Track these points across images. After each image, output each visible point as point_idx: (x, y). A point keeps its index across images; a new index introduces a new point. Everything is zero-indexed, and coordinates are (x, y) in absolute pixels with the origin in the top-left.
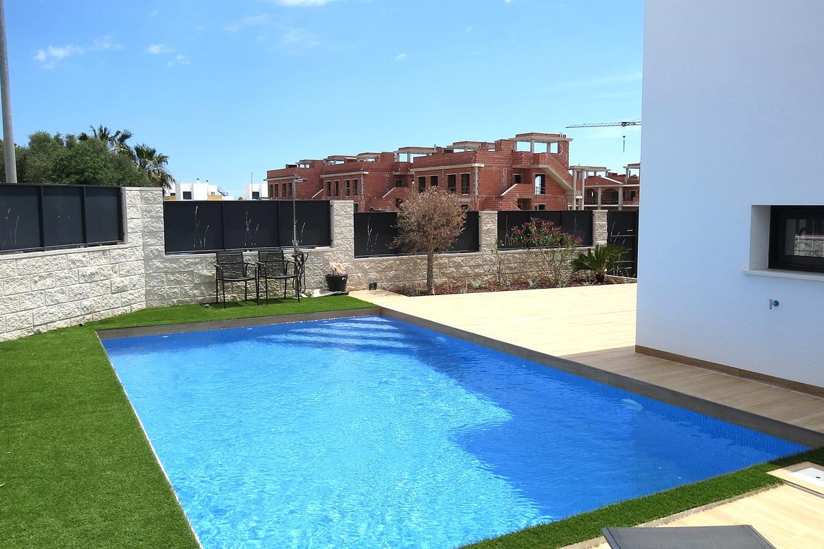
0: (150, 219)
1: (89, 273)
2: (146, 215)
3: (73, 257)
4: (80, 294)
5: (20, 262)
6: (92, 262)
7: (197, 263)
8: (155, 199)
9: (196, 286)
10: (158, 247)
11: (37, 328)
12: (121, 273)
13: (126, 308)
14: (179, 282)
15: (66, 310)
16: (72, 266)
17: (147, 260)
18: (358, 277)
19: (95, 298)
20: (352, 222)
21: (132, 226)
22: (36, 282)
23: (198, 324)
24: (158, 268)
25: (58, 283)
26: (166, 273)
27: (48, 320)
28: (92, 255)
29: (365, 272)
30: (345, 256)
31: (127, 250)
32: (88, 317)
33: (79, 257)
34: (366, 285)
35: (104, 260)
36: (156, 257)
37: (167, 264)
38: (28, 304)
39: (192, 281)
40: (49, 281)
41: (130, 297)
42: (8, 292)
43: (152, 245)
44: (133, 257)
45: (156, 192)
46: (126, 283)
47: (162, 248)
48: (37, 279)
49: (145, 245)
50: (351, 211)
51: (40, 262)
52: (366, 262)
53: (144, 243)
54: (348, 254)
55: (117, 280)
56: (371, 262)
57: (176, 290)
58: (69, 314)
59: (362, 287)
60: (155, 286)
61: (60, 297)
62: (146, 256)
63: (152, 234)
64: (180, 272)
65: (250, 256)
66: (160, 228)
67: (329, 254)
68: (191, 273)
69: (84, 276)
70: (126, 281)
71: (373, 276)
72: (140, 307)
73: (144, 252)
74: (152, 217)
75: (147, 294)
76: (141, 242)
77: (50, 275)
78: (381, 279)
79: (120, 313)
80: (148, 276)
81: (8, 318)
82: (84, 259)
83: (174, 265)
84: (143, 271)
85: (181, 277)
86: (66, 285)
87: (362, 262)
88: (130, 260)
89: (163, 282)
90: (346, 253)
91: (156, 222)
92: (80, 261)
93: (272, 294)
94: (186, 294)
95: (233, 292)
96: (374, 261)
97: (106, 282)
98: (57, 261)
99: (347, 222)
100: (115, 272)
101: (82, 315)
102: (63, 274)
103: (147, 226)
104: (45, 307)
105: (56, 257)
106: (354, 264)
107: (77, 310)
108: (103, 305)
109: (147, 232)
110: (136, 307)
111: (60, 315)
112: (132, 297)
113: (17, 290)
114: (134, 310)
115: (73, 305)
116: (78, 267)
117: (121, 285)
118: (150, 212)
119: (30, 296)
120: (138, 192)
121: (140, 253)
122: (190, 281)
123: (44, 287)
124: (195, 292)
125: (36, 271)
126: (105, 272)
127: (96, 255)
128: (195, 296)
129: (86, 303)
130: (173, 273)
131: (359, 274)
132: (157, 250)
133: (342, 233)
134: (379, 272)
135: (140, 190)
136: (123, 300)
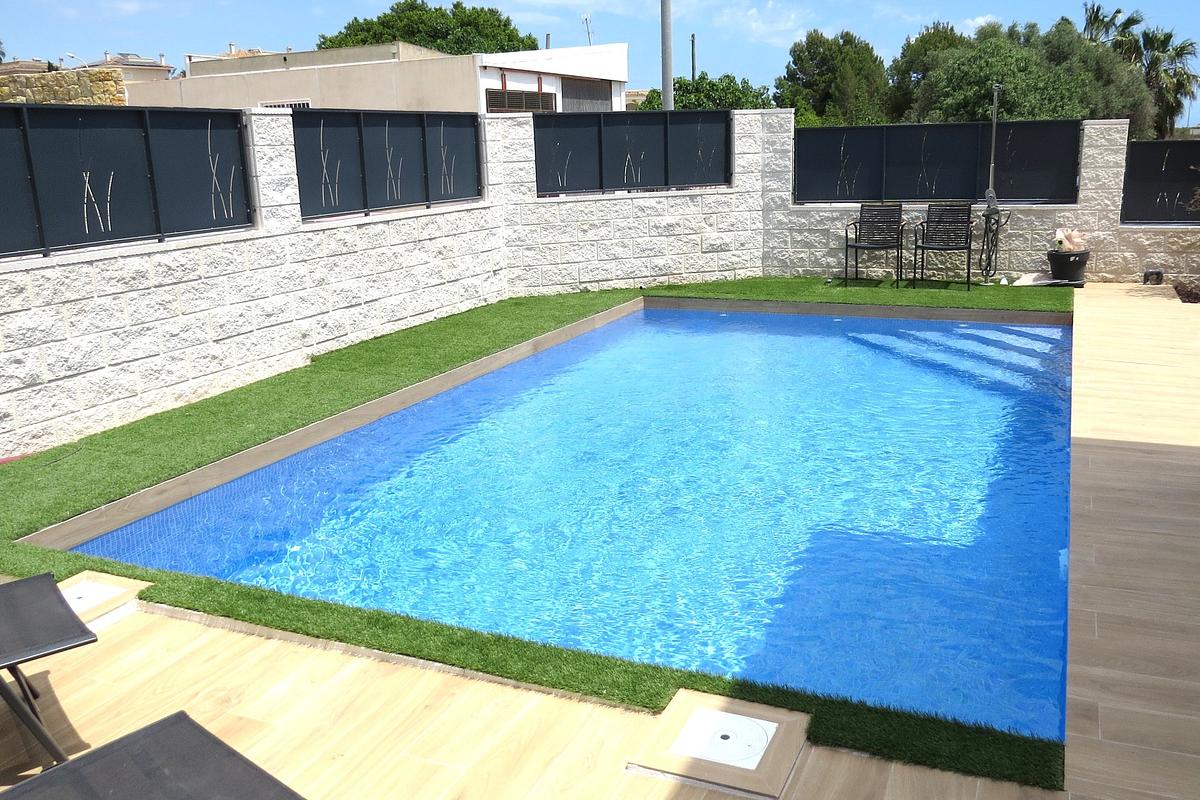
0: (772, 154)
1: (664, 223)
2: (767, 148)
3: (641, 202)
4: (651, 250)
5: (563, 207)
6: (672, 210)
7: (834, 219)
8: (781, 126)
9: (831, 253)
10: (782, 194)
11: (584, 285)
12: (720, 226)
13: (726, 273)
14: (808, 245)
15: (627, 267)
16: (639, 214)
17: (766, 210)
18: (1125, 258)
19: (674, 257)
20: (1121, 158)
21: (743, 164)
22: (585, 231)
23: (765, 304)
24: (780, 222)
25: (618, 234)
26: (791, 230)
27: (599, 277)
28: (672, 201)
29: (1141, 251)
30: (1100, 219)
31: (731, 196)
32: (661, 279)
33: (652, 202)
34: (1139, 275)
35: (693, 208)
36: (778, 207)
37: (793, 218)
38: (573, 256)
39: (826, 245)
40: (603, 231)
41: (734, 259)
42: (546, 241)
43: (774, 190)
44: (744, 206)
45: (783, 115)
46: (727, 240)
47: (788, 195)
48: (585, 227)
49: (765, 190)
50: (1122, 139)
51: (593, 207)
52: (1144, 233)
53: (763, 188)
54: (1106, 217)
55: (712, 236)
56: (1156, 233)
57: (803, 255)
58: (631, 273)
59: (1130, 277)
60: (775, 247)
61: (619, 251)
62: (766, 204)
63: (775, 174)
64: (809, 230)
65: (914, 212)
66: (786, 166)
67: (1067, 214)
68: (826, 232)
69: (657, 228)
70: (727, 238)
71: (1158, 258)
72: (749, 274)
73: (763, 200)
74: (776, 151)
75: (765, 257)
76: (758, 185)
77: (606, 223)
78: (1177, 266)
79: (714, 279)
80: (767, 232)
81: (544, 270)
82: (658, 206)
83: (803, 221)
84: (761, 226)
85: (812, 238)
86: (629, 236)
87: (1136, 233)
88: (737, 209)
89: (786, 242)
90: (1104, 213)
91: (781, 158)
92: (653, 208)
93: (951, 274)
94: (817, 262)
95: (887, 265)
96: (1164, 233)
97: (693, 237)
98: (618, 207)
99: (1111, 158)
100: (711, 225)
101: (651, 276)
102: (626, 223)
103: (768, 164)
104: (597, 262)
105: (615, 202)
106: (1119, 233)
107: (644, 269)
108: (687, 266)
109: (770, 173)
110: (742, 274)
111: (619, 272)
112: (737, 259)
113: (558, 238)
114: (738, 277)
115: (638, 262)
116: (648, 215)
117: (719, 242)
118: (773, 143)
119: (575, 248)
120: (759, 117)
121: (756, 201)
122: (824, 243)
123: (596, 238)
124: (830, 260)
125: (586, 218)
126: (694, 224)
127: (678, 201)
128: (828, 265)
129: (660, 261)
130: (800, 232)
131: (1126, 254)
132: (780, 198)
133: (1097, 178)
134: (1172, 253)
135: (762, 114)
136: (721, 263)
